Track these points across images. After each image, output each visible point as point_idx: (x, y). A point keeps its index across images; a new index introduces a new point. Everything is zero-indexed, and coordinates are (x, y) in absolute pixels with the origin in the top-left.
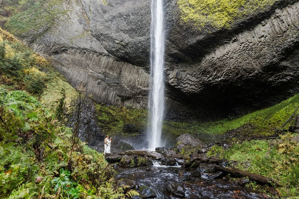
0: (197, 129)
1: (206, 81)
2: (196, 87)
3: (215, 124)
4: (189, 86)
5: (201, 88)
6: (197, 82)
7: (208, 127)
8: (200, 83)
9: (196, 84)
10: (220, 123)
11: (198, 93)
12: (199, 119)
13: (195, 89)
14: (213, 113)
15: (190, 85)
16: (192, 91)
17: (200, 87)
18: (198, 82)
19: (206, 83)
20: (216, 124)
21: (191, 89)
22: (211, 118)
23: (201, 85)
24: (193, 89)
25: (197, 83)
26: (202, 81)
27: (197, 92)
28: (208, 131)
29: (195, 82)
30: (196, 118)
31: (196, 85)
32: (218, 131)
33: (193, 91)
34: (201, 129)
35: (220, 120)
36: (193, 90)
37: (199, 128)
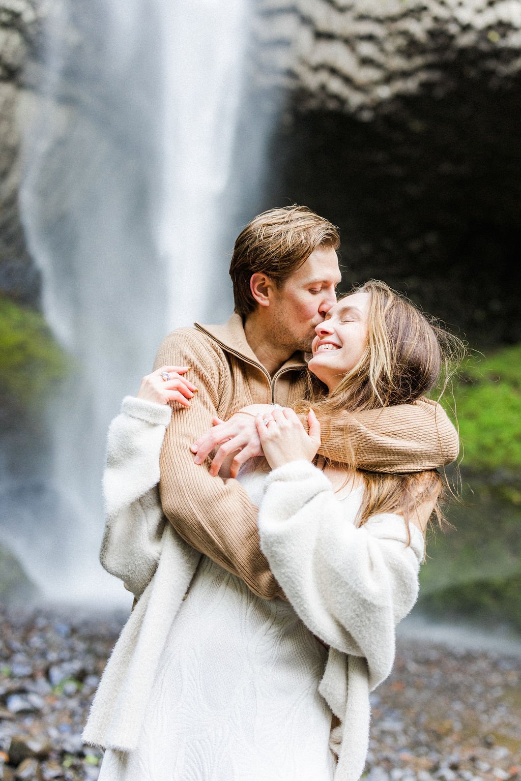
1: (466, 28)
2: (366, 62)
4: (305, 37)
5: (405, 74)
6: (379, 21)
8: (405, 33)
9: (370, 38)
10: (497, 378)
11: (366, 116)
13: (348, 80)
15: (322, 36)
16: (323, 87)
17: (397, 63)
18: (393, 19)
19: (465, 40)
21: (317, 68)
23: (412, 47)
24: (334, 71)
25: (379, 31)
26: (436, 19)
27: (362, 108)
29: (362, 18)
31: (367, 49)
33: (336, 97)
36: (335, 86)
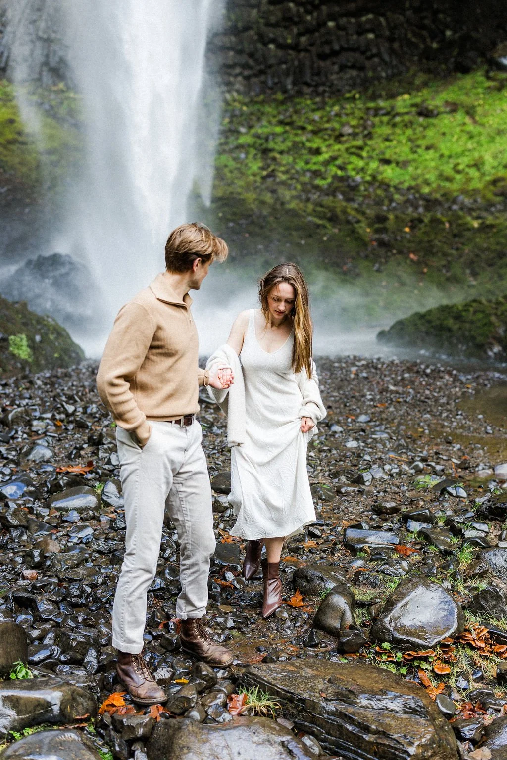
0: (281, 153)
3: (420, 114)
7: (369, 136)
12: (262, 72)
14: (371, 36)
20: (426, 113)
22: (354, 73)
28: (387, 162)
30: (245, 66)
32: (477, 165)
34: (318, 152)
35: (425, 84)
37: (295, 145)
